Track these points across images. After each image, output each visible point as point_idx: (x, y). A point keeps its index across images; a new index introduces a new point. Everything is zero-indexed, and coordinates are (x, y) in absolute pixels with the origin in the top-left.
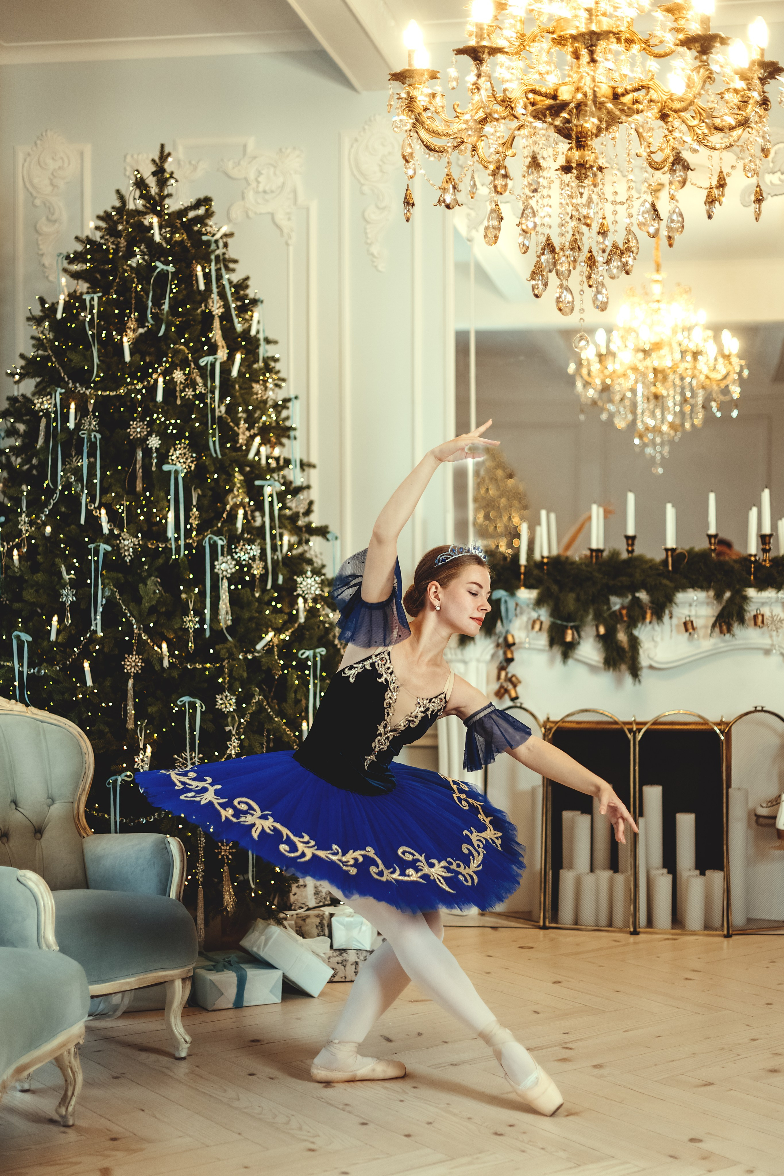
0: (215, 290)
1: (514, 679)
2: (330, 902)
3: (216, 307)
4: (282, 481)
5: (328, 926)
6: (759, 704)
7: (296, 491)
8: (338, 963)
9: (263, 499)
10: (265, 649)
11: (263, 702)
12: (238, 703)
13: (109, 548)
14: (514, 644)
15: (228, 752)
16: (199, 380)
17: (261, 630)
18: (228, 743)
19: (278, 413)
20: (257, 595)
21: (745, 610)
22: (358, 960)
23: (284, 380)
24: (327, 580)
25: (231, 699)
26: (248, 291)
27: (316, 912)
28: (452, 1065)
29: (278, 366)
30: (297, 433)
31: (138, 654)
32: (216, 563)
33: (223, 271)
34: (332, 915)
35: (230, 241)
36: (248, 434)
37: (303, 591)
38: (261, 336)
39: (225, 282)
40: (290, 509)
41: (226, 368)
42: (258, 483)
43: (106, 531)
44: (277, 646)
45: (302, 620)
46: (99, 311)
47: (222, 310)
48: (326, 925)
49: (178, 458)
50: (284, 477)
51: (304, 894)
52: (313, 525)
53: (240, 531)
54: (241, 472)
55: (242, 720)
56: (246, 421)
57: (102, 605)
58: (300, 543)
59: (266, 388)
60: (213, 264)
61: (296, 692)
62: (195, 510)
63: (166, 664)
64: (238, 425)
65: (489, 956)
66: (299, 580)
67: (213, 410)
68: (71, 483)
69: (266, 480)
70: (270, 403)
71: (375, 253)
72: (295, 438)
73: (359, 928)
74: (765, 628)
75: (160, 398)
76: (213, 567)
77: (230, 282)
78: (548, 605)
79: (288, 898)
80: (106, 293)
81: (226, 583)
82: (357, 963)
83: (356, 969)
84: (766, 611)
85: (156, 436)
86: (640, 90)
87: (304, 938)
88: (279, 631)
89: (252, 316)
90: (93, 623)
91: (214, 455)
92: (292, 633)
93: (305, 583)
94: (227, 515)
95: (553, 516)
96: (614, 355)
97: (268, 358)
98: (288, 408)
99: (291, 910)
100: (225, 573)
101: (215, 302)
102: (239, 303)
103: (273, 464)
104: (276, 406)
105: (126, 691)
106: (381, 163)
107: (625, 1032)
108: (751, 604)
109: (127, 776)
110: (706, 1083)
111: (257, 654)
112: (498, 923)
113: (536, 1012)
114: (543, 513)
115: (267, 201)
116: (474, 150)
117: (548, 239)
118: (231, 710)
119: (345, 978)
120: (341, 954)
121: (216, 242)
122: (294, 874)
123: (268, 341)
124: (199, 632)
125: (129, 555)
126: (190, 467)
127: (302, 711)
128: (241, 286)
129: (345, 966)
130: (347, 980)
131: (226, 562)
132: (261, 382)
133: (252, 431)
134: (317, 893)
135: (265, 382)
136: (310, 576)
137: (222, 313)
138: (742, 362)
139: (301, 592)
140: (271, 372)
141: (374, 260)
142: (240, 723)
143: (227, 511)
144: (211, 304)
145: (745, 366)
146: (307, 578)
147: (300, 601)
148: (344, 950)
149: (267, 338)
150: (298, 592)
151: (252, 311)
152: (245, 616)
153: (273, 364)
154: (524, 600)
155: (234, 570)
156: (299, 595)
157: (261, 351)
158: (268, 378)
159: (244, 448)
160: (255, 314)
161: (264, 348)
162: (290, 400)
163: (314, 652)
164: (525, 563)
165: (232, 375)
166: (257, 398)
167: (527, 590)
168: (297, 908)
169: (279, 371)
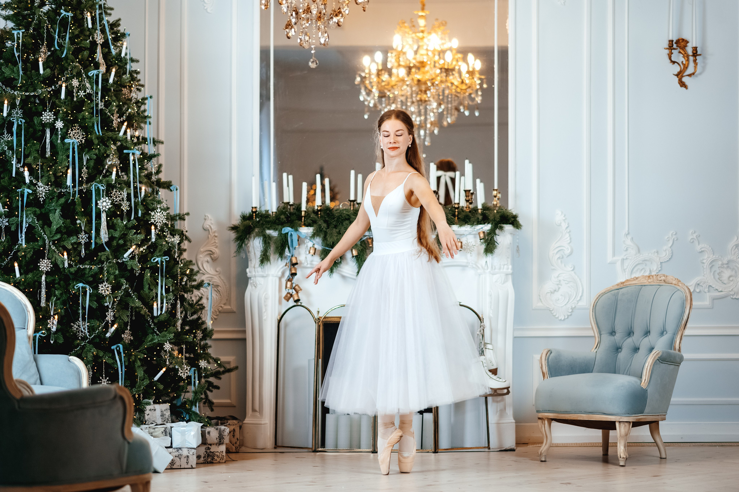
0: (99, 28)
1: (297, 287)
2: (171, 420)
3: (99, 39)
4: (141, 152)
5: (169, 432)
7: (150, 157)
8: (176, 456)
9: (130, 162)
10: (130, 256)
11: (129, 289)
12: (113, 289)
13: (30, 192)
14: (297, 264)
15: (106, 319)
16: (88, 85)
17: (128, 245)
18: (107, 313)
19: (139, 107)
20: (125, 223)
22: (189, 455)
23: (143, 86)
24: (171, 214)
25: (108, 287)
26: (119, 28)
27: (161, 426)
29: (139, 77)
30: (151, 120)
31: (48, 259)
32: (99, 201)
33: (104, 15)
34: (171, 427)
36: (119, 120)
37: (155, 221)
38: (128, 57)
39: (105, 22)
40: (146, 169)
41: (105, 80)
42: (125, 151)
43: (27, 181)
44: (137, 254)
45: (153, 240)
46: (23, 42)
47: (102, 40)
49: (74, 135)
50: (142, 149)
51: (154, 415)
52: (162, 181)
53: (114, 182)
54: (114, 144)
55: (115, 300)
56: (117, 112)
57: (26, 227)
58: (153, 191)
59: (131, 91)
60: (97, 10)
61: (149, 285)
62: (85, 168)
63: (66, 265)
64: (113, 114)
67: (97, 105)
68: (6, 151)
69: (131, 149)
70: (134, 101)
72: (150, 124)
73: (189, 435)
75: (63, 96)
76: (97, 204)
77: (108, 22)
78: (320, 237)
79: (144, 416)
80: (27, 29)
81: (105, 215)
82: (188, 456)
83: (187, 460)
84: (464, 240)
85: (61, 121)
88: (139, 246)
89: (122, 44)
90: (20, 239)
91: (98, 134)
92: (147, 247)
93: (156, 216)
94: (106, 172)
95: (327, 180)
97: (133, 71)
98: (145, 104)
99: (146, 424)
100: (104, 208)
101: (98, 35)
102: (113, 36)
103: (135, 140)
104: (137, 102)
105: (40, 283)
109: (42, 333)
111: (124, 260)
114: (318, 177)
118: (108, 293)
120: (178, 451)
122: (148, 402)
123: (132, 60)
124: (88, 245)
125: (42, 197)
126: (81, 141)
127: (154, 295)
128: (114, 25)
129: (180, 458)
130: (181, 467)
131: (106, 201)
132: (128, 87)
133: (122, 118)
134: (162, 415)
135: (130, 87)
136: (160, 211)
137: (103, 42)
138: (483, 77)
139: (153, 222)
140: (135, 80)
141: (205, 5)
142: (114, 302)
143: (106, 169)
144: (96, 37)
145: (485, 81)
146: (157, 212)
147: (153, 227)
148: (180, 448)
149: (132, 58)
150: (152, 221)
151: (122, 41)
152: (117, 234)
153: (135, 75)
154: (304, 234)
155: (110, 206)
156: (152, 224)
157: (128, 67)
158: (132, 84)
159: (116, 129)
160: (125, 44)
161: (130, 65)
162: (146, 99)
163: (161, 259)
164: (305, 210)
165: (110, 82)
166: (125, 98)
167: (307, 228)
168: (149, 423)
169: (140, 80)
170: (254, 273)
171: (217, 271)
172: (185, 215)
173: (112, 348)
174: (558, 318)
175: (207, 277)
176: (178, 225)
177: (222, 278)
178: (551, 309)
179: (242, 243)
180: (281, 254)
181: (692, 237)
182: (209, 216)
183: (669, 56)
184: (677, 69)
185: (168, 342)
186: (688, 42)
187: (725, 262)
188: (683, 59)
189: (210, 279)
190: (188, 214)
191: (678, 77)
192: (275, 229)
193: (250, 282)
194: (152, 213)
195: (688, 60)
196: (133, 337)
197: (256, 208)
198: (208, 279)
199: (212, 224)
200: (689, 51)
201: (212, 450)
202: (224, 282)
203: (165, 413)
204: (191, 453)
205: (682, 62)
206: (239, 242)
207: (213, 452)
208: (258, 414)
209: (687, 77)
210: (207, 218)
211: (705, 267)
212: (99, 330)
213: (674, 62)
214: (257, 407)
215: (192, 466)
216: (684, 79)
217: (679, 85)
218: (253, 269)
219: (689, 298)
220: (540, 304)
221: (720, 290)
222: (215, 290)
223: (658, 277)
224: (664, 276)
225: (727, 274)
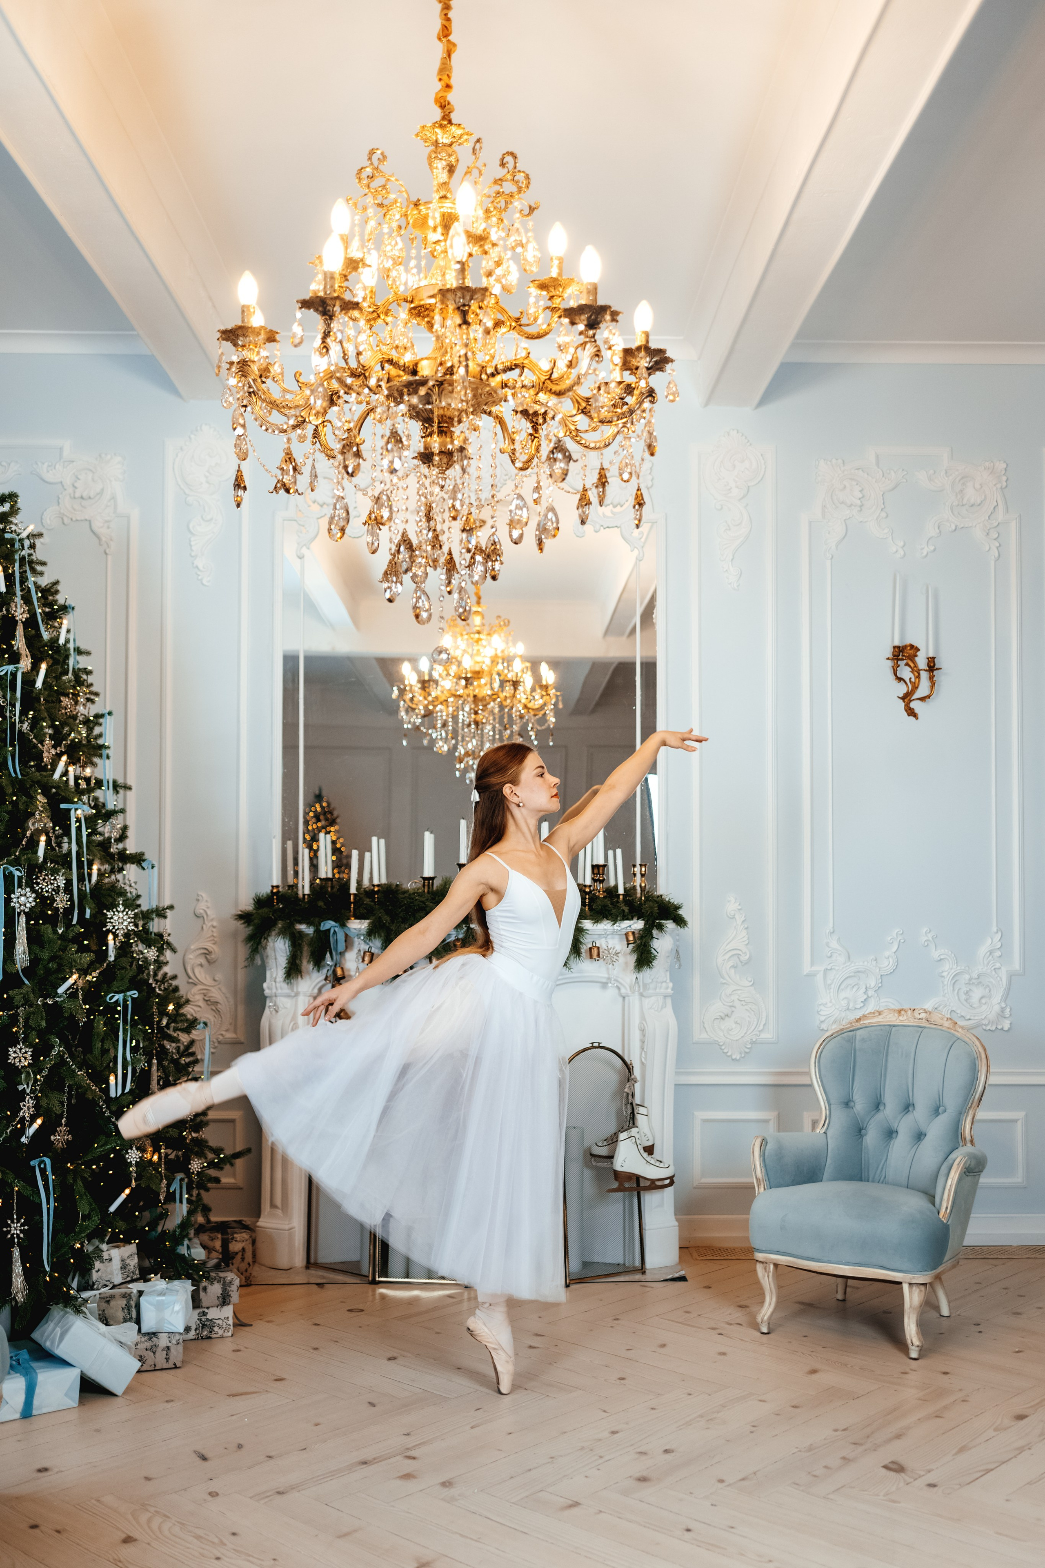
0: (19, 593)
2: (139, 1276)
3: (20, 612)
4: (93, 804)
5: (135, 1307)
6: (596, 1039)
7: (108, 815)
8: (147, 1350)
9: (70, 824)
10: (68, 993)
11: (64, 1054)
12: (35, 1056)
15: (21, 1114)
17: (64, 971)
18: (21, 1104)
19: (90, 730)
20: (60, 931)
21: (581, 943)
22: (169, 1344)
23: (97, 694)
24: (142, 912)
25: (26, 1052)
26: (58, 597)
27: (123, 1290)
28: (279, 1493)
29: (90, 679)
30: (110, 752)
32: (13, 896)
33: (29, 574)
34: (141, 1293)
35: (38, 542)
36: (53, 752)
37: (114, 927)
38: (71, 646)
39: (31, 585)
40: (101, 834)
41: (28, 680)
42: (63, 806)
44: (82, 989)
45: (112, 958)
47: (26, 616)
48: (133, 1306)
50: (96, 799)
51: (109, 1270)
52: (128, 852)
53: (41, 860)
54: (43, 794)
55: (38, 1077)
56: (52, 737)
58: (112, 871)
59: (76, 703)
60: (17, 565)
61: (102, 1041)
64: (42, 742)
65: (316, 1324)
66: (109, 914)
67: (13, 725)
69: (73, 803)
70: (81, 719)
71: (200, 567)
72: (108, 757)
73: (171, 1307)
74: (601, 961)
77: (37, 586)
78: (380, 936)
79: (90, 1275)
81: (23, 919)
82: (168, 1348)
83: (167, 1355)
84: (601, 943)
86: (513, 369)
87: (107, 1324)
88: (84, 972)
89: (61, 624)
91: (14, 775)
92: (100, 973)
93: (115, 918)
94: (27, 843)
95: (382, 841)
96: (436, 682)
97: (79, 669)
98: (100, 725)
99: (94, 1290)
100: (22, 908)
101: (19, 606)
102: (47, 610)
103: (83, 784)
104: (86, 722)
106: (207, 474)
107: (472, 1428)
108: (587, 936)
110: (570, 1502)
111: (58, 999)
112: (324, 1278)
113: (372, 1404)
114: (374, 839)
115: (84, 507)
116: (315, 437)
117: (404, 534)
118: (26, 1064)
119: (155, 1365)
120: (150, 1339)
121: (21, 540)
122: (98, 1247)
123: (79, 652)
127: (111, 1061)
128: (50, 591)
129: (154, 1353)
130: (157, 1368)
131: (25, 895)
132: (71, 696)
133: (58, 749)
134: (124, 1267)
135: (76, 695)
136: (122, 909)
137: (27, 619)
138: (558, 693)
139: (111, 928)
140: (83, 685)
141: (199, 573)
142: (36, 1080)
143: (27, 837)
144: (14, 609)
145: (560, 698)
146: (118, 912)
147: (110, 937)
148: (154, 1334)
149: (78, 648)
150: (108, 927)
151: (61, 618)
152: (45, 955)
153: (84, 677)
154: (354, 931)
155: (33, 904)
156: (108, 931)
157: (71, 662)
158: (79, 691)
159: (49, 767)
160: (65, 622)
161: (75, 659)
162: (102, 716)
163: (125, 996)
164: (355, 892)
165: (36, 686)
166: (66, 713)
167: (358, 921)
168: (100, 1286)
169: (91, 685)
170: (274, 991)
171: (215, 980)
172: (167, 908)
173: (32, 1163)
174: (731, 1056)
175: (201, 990)
176: (155, 926)
177: (224, 989)
178: (721, 1044)
179: (258, 944)
180: (318, 962)
181: (926, 938)
182: (204, 895)
183: (894, 670)
184: (902, 689)
185: (134, 1149)
186: (919, 650)
187: (975, 975)
188: (911, 675)
189: (205, 991)
190: (171, 907)
191: (904, 702)
192: (309, 924)
193: (269, 1003)
194: (108, 913)
195: (919, 677)
196: (72, 1136)
197: (277, 887)
198: (202, 992)
199: (208, 908)
200: (921, 661)
201: (209, 1317)
202: (226, 998)
203: (128, 1261)
204: (174, 1342)
205: (910, 678)
206: (252, 943)
207: (211, 1320)
208: (279, 1212)
209: (918, 701)
210: (200, 898)
211: (946, 983)
212: (6, 1133)
213: (900, 679)
214: (278, 1201)
215: (175, 1364)
216: (913, 705)
217: (906, 714)
218: (274, 983)
219: (983, 1056)
220: (704, 1036)
221: (968, 1017)
222: (212, 1009)
223: (916, 1012)
224: (926, 1012)
225: (977, 993)
